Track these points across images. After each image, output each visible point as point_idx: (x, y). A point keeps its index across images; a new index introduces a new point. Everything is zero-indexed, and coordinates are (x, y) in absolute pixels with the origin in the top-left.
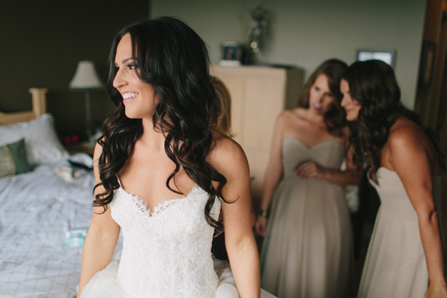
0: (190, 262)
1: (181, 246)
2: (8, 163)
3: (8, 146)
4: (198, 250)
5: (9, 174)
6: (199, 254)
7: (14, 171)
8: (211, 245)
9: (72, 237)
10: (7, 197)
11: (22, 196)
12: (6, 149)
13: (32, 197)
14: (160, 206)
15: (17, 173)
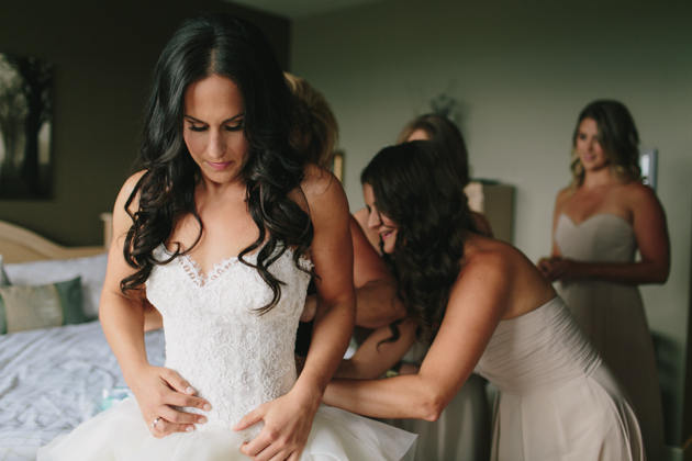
0: (265, 363)
1: (249, 335)
2: (52, 309)
3: (56, 285)
4: (277, 346)
5: (50, 325)
6: (278, 352)
7: (60, 320)
8: (295, 336)
9: (111, 397)
10: (37, 349)
11: (58, 349)
12: (53, 288)
13: (74, 352)
14: (216, 268)
15: (65, 323)
